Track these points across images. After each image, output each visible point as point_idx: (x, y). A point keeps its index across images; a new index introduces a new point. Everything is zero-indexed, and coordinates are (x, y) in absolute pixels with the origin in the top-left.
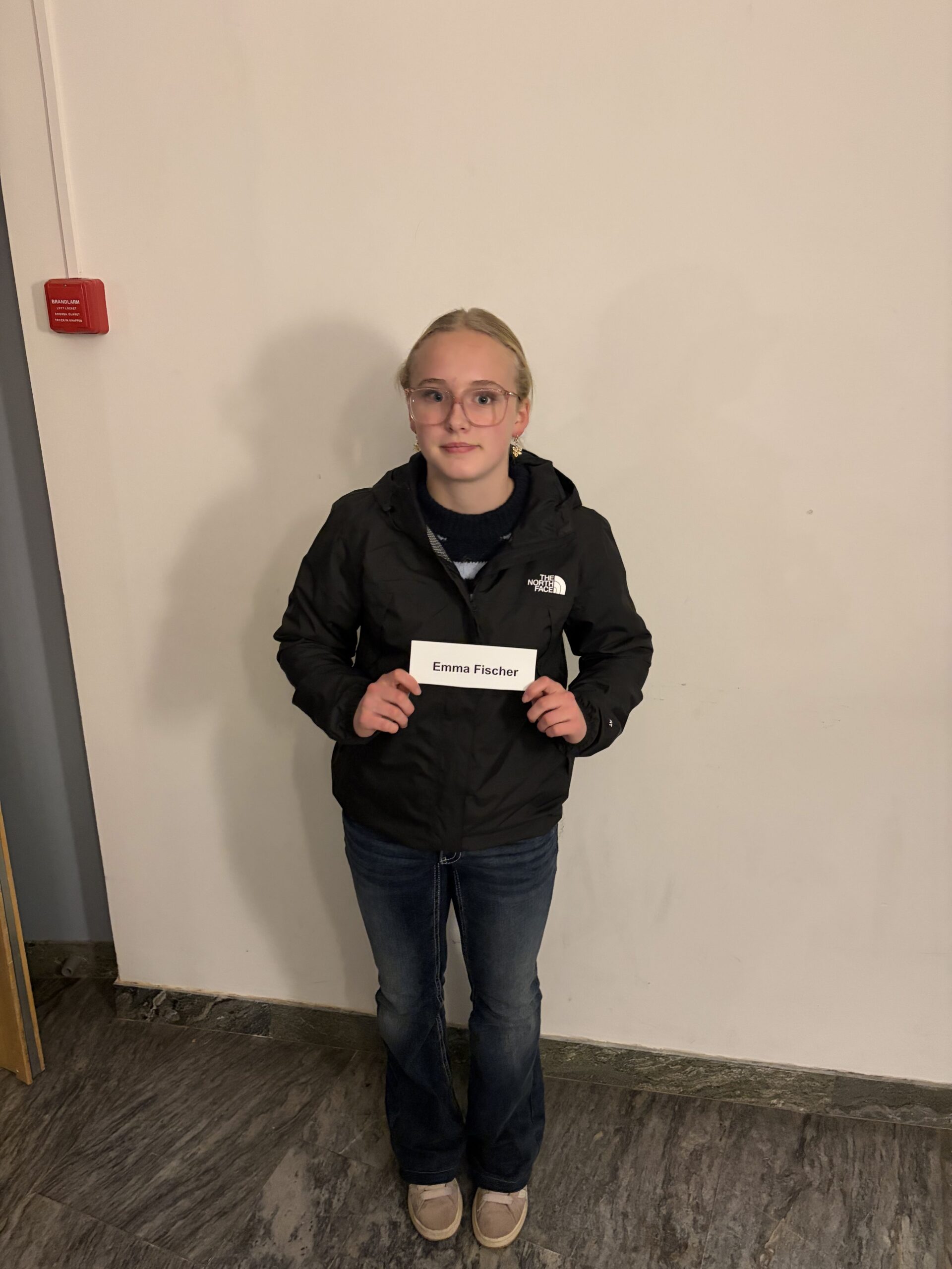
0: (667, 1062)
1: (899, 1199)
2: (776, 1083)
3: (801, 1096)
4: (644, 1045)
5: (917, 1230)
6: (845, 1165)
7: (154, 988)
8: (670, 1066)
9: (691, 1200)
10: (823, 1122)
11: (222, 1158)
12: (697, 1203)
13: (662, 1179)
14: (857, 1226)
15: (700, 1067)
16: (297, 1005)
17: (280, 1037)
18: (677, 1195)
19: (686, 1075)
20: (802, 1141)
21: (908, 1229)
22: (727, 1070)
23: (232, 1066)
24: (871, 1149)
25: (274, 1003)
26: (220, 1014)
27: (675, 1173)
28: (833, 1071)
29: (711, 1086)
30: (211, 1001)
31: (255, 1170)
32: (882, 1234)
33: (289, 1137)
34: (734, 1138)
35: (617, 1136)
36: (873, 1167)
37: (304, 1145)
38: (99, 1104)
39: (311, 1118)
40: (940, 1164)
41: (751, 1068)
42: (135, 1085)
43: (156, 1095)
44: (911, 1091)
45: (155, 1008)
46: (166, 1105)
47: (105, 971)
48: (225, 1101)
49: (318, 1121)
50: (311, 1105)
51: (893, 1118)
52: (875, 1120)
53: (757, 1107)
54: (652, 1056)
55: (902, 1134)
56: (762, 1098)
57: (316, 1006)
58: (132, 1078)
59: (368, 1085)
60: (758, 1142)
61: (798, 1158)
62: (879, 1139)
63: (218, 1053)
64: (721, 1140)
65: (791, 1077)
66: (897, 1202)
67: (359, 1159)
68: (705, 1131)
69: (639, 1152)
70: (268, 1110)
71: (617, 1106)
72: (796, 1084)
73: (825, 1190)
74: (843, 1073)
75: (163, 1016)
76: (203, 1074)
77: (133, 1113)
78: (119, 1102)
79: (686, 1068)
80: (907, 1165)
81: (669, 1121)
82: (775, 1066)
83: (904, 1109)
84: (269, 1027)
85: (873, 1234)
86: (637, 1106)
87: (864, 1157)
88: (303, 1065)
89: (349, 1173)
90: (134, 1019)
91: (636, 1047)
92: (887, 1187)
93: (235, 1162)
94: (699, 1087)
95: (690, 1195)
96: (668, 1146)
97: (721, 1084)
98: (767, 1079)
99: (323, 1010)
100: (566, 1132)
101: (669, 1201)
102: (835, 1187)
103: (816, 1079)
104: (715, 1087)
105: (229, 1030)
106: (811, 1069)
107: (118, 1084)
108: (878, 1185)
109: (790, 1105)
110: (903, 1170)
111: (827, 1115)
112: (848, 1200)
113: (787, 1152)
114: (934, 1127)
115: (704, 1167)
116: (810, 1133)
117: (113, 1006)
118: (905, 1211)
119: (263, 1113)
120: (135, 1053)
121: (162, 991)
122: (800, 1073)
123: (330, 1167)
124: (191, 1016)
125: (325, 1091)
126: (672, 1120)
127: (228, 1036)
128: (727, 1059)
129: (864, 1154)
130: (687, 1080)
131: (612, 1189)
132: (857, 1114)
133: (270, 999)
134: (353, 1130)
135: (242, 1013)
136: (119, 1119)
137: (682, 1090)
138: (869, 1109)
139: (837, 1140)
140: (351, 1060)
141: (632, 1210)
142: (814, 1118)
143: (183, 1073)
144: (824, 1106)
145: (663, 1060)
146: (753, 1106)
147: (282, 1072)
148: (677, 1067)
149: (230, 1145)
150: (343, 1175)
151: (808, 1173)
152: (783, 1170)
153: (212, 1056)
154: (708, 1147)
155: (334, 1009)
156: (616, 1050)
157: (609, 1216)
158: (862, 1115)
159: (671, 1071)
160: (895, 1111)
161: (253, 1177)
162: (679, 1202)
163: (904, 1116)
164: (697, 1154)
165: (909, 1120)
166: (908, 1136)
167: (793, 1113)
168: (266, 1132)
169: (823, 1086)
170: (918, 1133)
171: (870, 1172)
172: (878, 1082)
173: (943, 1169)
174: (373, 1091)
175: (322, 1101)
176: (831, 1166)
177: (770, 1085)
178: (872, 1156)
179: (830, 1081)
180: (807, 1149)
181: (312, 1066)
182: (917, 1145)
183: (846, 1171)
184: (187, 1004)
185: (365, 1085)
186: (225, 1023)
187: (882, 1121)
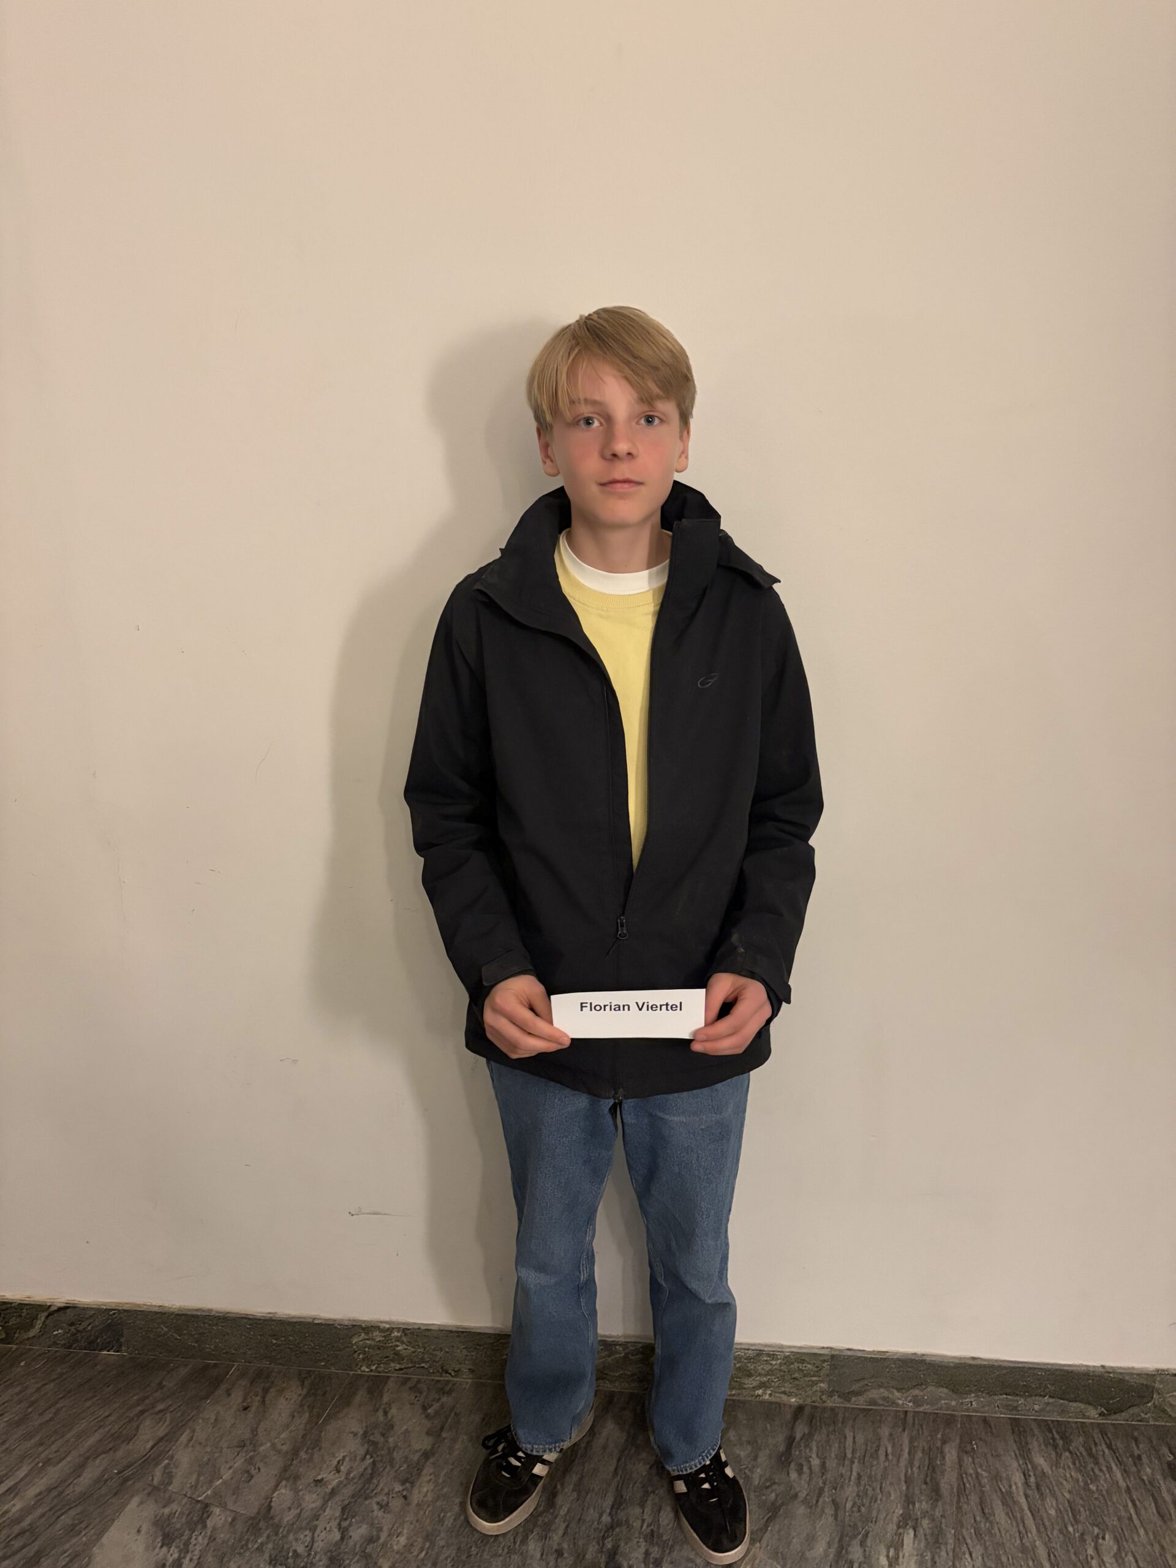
1: (903, 1508)
2: (759, 1369)
3: (791, 1383)
5: (923, 1545)
6: (841, 1468)
8: (630, 1356)
9: (645, 1527)
10: (818, 1415)
11: (43, 1515)
12: (652, 1530)
13: (610, 1503)
14: (849, 1546)
16: (156, 1309)
17: (136, 1352)
18: (627, 1521)
20: (790, 1441)
21: (911, 1545)
23: (70, 1395)
24: (874, 1445)
25: (124, 1308)
26: (56, 1328)
27: (627, 1493)
28: (828, 1348)
30: (43, 1312)
31: (87, 1527)
32: (879, 1554)
33: (134, 1483)
36: (875, 1468)
37: (154, 1491)
39: (167, 1456)
40: (957, 1460)
44: (922, 1368)
48: (56, 1440)
49: (174, 1460)
50: (169, 1438)
51: (903, 1404)
52: (882, 1408)
53: (739, 1400)
54: (608, 1347)
55: (914, 1424)
56: (745, 1388)
57: (180, 1309)
59: (245, 1409)
60: (735, 1445)
61: (783, 1463)
62: (885, 1431)
63: (55, 1377)
65: (778, 1359)
66: (901, 1512)
67: (223, 1506)
70: (110, 1449)
72: (784, 1368)
73: (812, 1504)
74: (839, 1350)
76: (28, 1407)
80: (917, 1464)
81: (627, 1426)
82: (757, 1348)
83: (916, 1392)
84: (122, 1340)
85: (867, 1553)
87: (865, 1456)
88: (164, 1386)
89: (210, 1523)
92: (890, 1496)
93: (59, 1520)
95: (643, 1521)
96: (623, 1459)
98: (749, 1365)
99: (189, 1313)
101: (617, 1530)
102: (826, 1498)
103: (808, 1360)
105: (70, 1347)
106: (800, 1348)
108: (878, 1491)
109: (779, 1395)
111: (825, 1404)
112: (840, 1513)
113: (770, 1457)
114: (953, 1413)
118: (910, 1524)
119: (104, 1453)
122: (787, 1354)
123: (184, 1520)
124: (19, 1333)
125: (189, 1420)
126: (632, 1425)
127: (69, 1355)
129: (865, 1453)
131: (546, 1520)
133: (120, 1303)
134: (219, 1471)
135: (85, 1324)
138: (874, 1394)
139: (833, 1437)
140: (227, 1377)
141: (569, 1546)
142: (807, 1411)
144: (819, 1394)
145: (621, 1349)
147: (135, 1398)
148: (638, 1357)
149: (55, 1497)
150: (200, 1526)
151: (794, 1481)
152: (763, 1480)
153: (45, 1382)
155: (204, 1311)
157: (539, 1557)
158: (866, 1402)
160: (905, 1395)
161: (82, 1537)
162: (630, 1531)
163: (916, 1401)
165: (923, 1405)
166: (921, 1426)
167: (782, 1406)
168: (106, 1476)
169: (816, 1369)
170: (934, 1421)
171: (871, 1474)
172: (881, 1358)
173: (961, 1466)
174: (252, 1416)
175: (182, 1434)
176: (823, 1471)
177: (753, 1372)
178: (875, 1455)
179: (824, 1361)
180: (796, 1451)
181: (175, 1388)
182: (931, 1436)
183: (842, 1475)
184: (14, 1316)
185: (241, 1409)
186: (64, 1339)
187: (891, 1408)
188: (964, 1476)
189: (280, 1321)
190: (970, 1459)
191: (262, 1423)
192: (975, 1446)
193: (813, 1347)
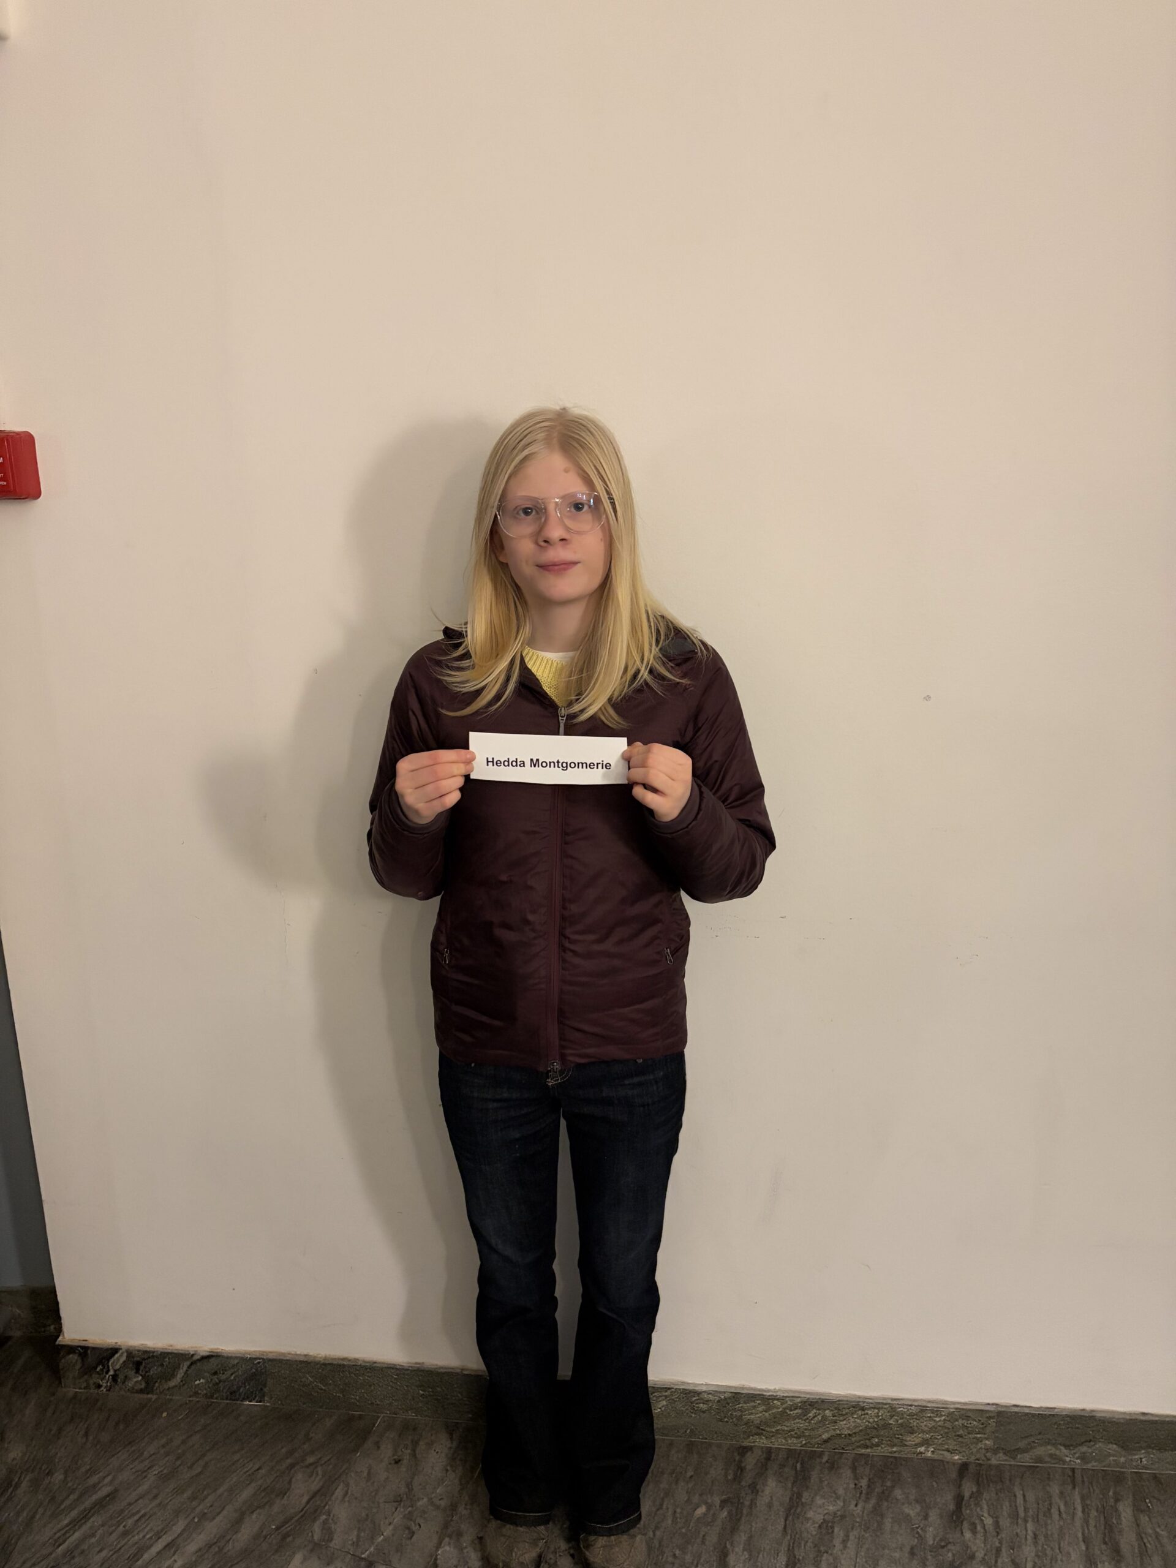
0: (784, 1406)
2: (922, 1424)
3: (955, 1440)
4: (753, 1385)
6: (1015, 1527)
7: (110, 1347)
8: (788, 1411)
10: (984, 1472)
13: (784, 1563)
15: (825, 1410)
16: (302, 1359)
17: (279, 1402)
19: (809, 1423)
20: (959, 1499)
22: (860, 1412)
23: (217, 1447)
24: (1046, 1503)
25: (271, 1358)
26: (199, 1377)
27: (800, 1554)
28: (993, 1404)
29: (840, 1435)
30: (187, 1359)
33: (294, 1538)
34: (873, 1501)
35: (725, 1509)
36: (1049, 1527)
37: (316, 1548)
38: (39, 1507)
39: (324, 1511)
40: (1133, 1520)
41: (890, 1407)
42: (88, 1478)
43: (116, 1491)
44: (1092, 1425)
45: (111, 1373)
46: (130, 1504)
47: (45, 1326)
48: (208, 1495)
49: (332, 1516)
50: (323, 1493)
51: (1070, 1461)
52: (1048, 1465)
53: (900, 1457)
54: (764, 1399)
55: (1083, 1481)
56: (906, 1446)
57: (325, 1358)
58: (83, 1470)
59: (397, 1462)
60: (903, 1504)
61: (955, 1522)
62: (1055, 1489)
63: (198, 1428)
64: (856, 1505)
65: (941, 1416)
67: (388, 1563)
68: (836, 1494)
69: (753, 1529)
70: (265, 1504)
71: (722, 1469)
72: (948, 1425)
73: (992, 1562)
74: (1006, 1406)
75: (124, 1383)
76: (178, 1459)
77: (85, 1517)
78: (67, 1503)
79: (809, 1413)
80: (1092, 1522)
81: (790, 1485)
82: (920, 1404)
83: (1084, 1449)
84: (266, 1390)
86: (749, 1467)
87: (1038, 1515)
88: (312, 1438)
90: (84, 1389)
91: (743, 1388)
92: (1069, 1553)
94: (825, 1436)
96: (790, 1518)
97: (854, 1431)
98: (912, 1421)
99: (335, 1362)
100: (658, 1510)
102: (1005, 1558)
103: (972, 1416)
104: (846, 1435)
105: (212, 1397)
106: (964, 1404)
107: (65, 1478)
108: (1058, 1551)
109: (942, 1452)
110: (1088, 1529)
111: (989, 1462)
113: (941, 1516)
114: (1122, 1470)
115: (837, 1542)
116: (968, 1488)
117: (57, 1375)
119: (258, 1507)
120: (86, 1434)
121: (121, 1349)
122: (952, 1410)
124: (160, 1382)
125: (342, 1473)
126: (794, 1482)
127: (211, 1405)
128: (859, 1397)
129: (1038, 1511)
130: (810, 1428)
132: (1026, 1459)
133: (264, 1352)
134: (379, 1526)
135: (229, 1372)
136: (67, 1525)
137: (804, 1442)
138: (1040, 1451)
140: (374, 1429)
142: (972, 1468)
143: (151, 1459)
144: (984, 1451)
145: (779, 1403)
146: (895, 1457)
147: (284, 1450)
148: (796, 1412)
149: (218, 1552)
151: (970, 1541)
152: (937, 1539)
153: (190, 1433)
154: (841, 1516)
155: (350, 1360)
156: (718, 1395)
158: (1032, 1459)
159: (789, 1418)
160: (1075, 1451)
163: (1083, 1458)
164: (827, 1526)
165: (1090, 1462)
166: (1092, 1483)
167: (945, 1463)
168: (264, 1533)
169: (981, 1426)
170: (1103, 1479)
171: (1047, 1534)
172: (1050, 1415)
173: (1138, 1525)
174: (404, 1469)
175: (336, 1489)
176: (998, 1530)
177: (916, 1428)
178: (1048, 1513)
179: (990, 1418)
180: (966, 1510)
181: (323, 1440)
182: (1103, 1495)
183: (1017, 1534)
184: (155, 1365)
185: (393, 1462)
186: (206, 1389)
187: (1056, 1465)
188: (1143, 1535)
189: (428, 1371)
190: (1147, 1519)
191: (416, 1477)
192: (1149, 1505)
193: (977, 1404)
